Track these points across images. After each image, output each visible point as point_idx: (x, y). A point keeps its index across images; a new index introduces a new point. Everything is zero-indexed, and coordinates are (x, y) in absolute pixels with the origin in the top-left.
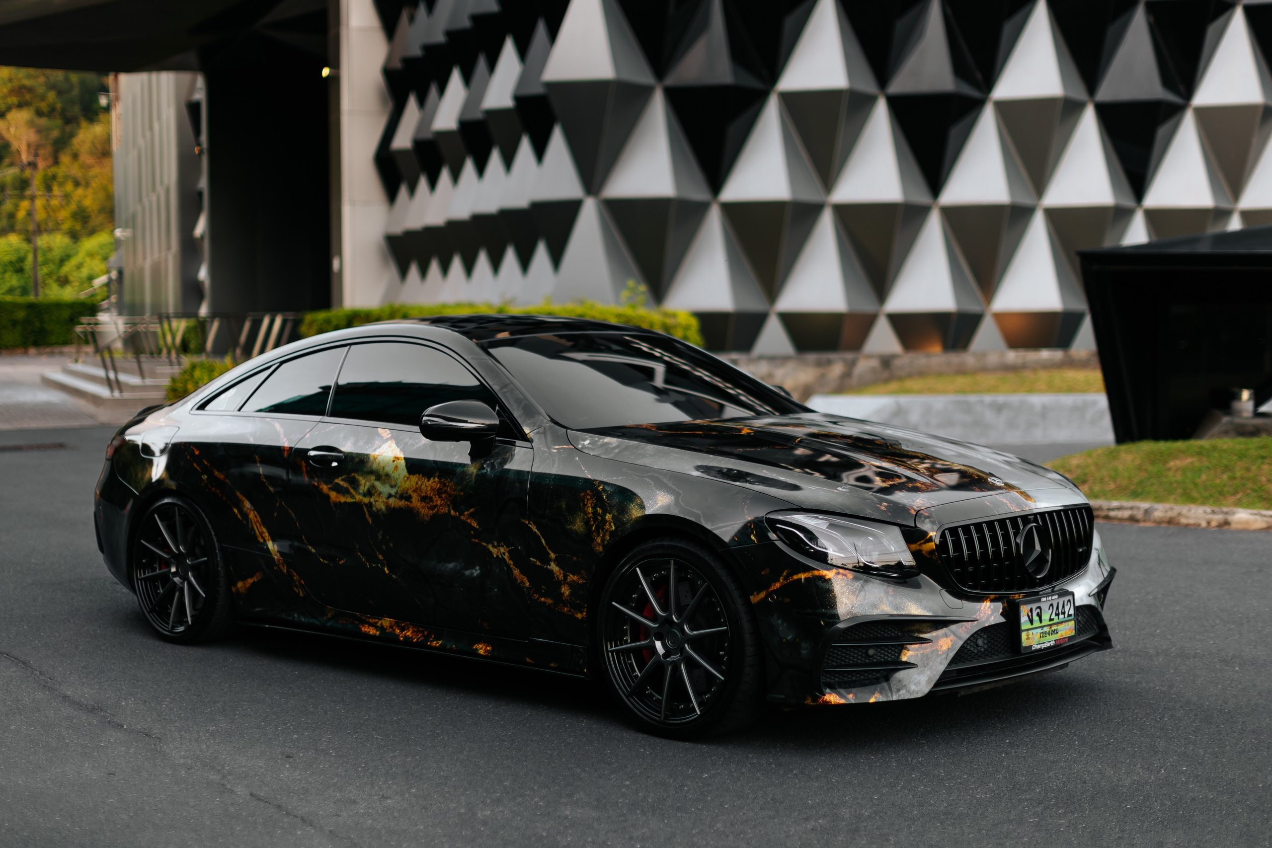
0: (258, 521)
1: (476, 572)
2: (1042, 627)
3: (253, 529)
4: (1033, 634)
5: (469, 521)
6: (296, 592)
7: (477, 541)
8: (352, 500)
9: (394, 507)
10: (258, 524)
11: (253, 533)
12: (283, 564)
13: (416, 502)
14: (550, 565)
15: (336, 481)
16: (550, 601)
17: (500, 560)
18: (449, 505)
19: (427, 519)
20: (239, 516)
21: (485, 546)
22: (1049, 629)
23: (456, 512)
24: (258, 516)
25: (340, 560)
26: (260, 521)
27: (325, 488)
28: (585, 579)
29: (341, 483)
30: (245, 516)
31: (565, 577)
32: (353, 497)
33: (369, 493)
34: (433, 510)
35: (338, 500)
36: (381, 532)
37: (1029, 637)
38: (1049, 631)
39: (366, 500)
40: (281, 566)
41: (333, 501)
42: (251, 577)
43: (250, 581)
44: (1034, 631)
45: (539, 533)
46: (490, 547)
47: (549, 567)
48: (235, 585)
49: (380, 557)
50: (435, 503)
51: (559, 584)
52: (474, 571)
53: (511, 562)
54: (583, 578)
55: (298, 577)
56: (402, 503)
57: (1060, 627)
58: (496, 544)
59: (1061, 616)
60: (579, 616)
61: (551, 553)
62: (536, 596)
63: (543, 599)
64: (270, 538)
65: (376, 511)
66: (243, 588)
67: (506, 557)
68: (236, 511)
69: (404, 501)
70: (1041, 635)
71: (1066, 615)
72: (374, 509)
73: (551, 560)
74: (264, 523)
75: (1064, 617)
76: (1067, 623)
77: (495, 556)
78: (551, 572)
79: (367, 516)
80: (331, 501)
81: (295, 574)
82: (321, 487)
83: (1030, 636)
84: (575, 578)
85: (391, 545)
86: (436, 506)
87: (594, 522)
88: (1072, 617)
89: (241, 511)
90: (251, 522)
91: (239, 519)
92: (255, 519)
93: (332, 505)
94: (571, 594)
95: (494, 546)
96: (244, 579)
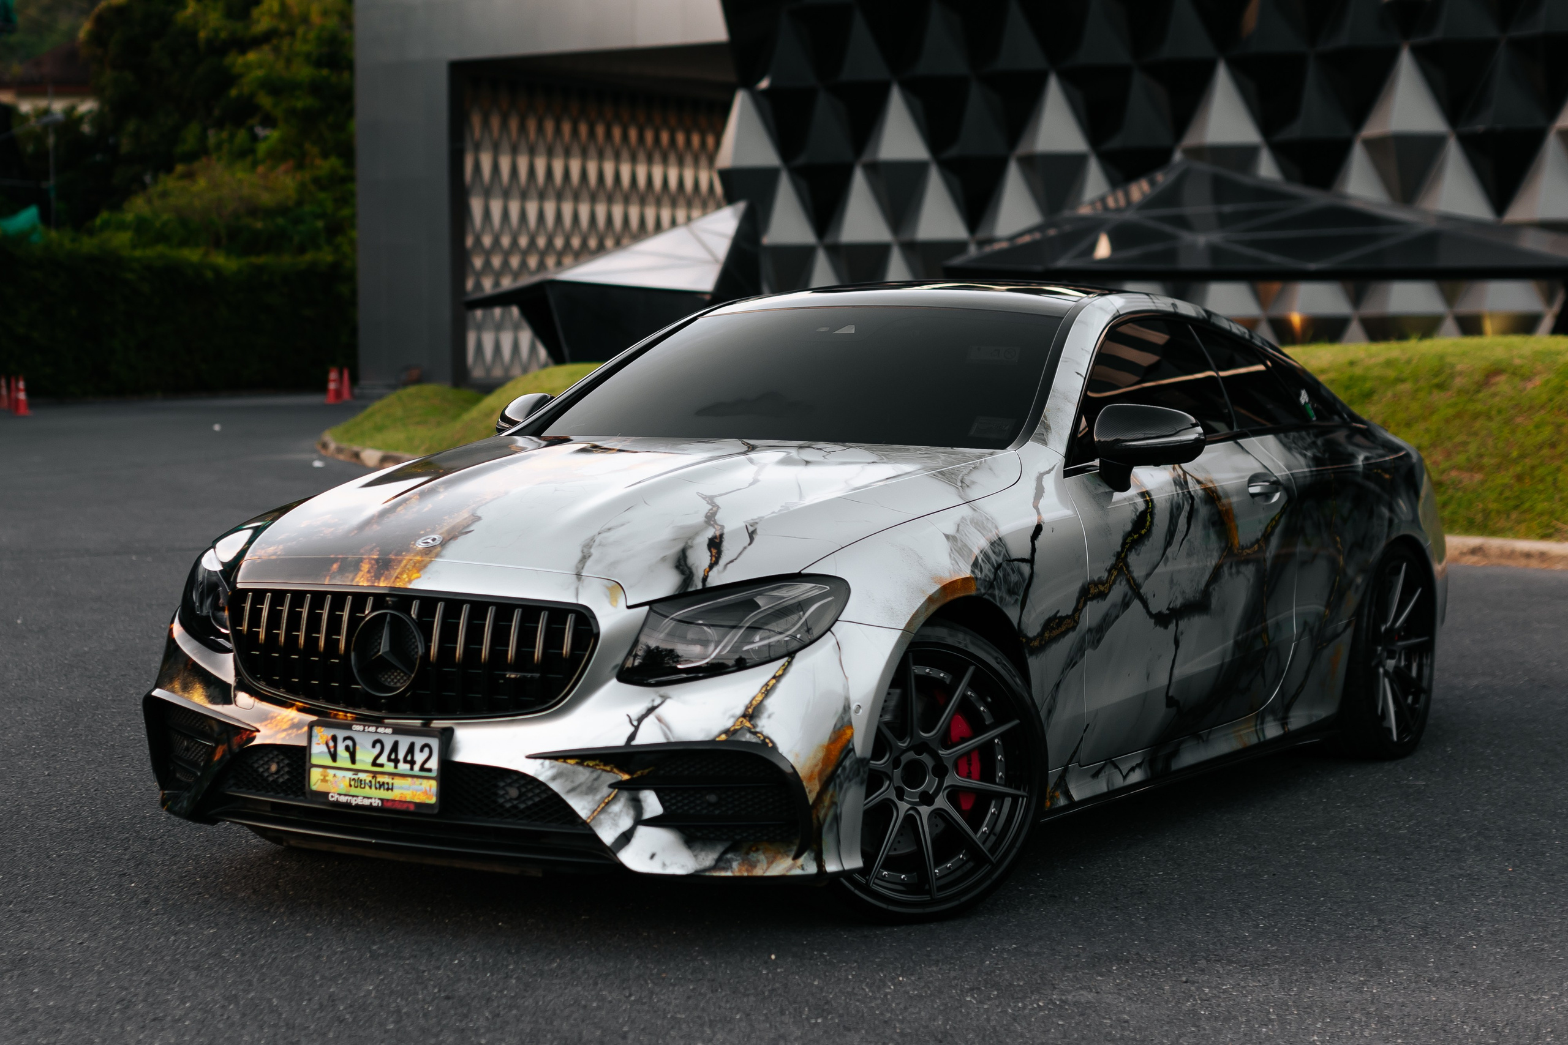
2: (357, 771)
4: (335, 775)
22: (370, 778)
37: (327, 778)
38: (370, 782)
44: (340, 773)
57: (398, 782)
59: (403, 767)
70: (352, 783)
71: (417, 767)
75: (412, 769)
76: (418, 781)
83: (330, 778)
88: (434, 774)
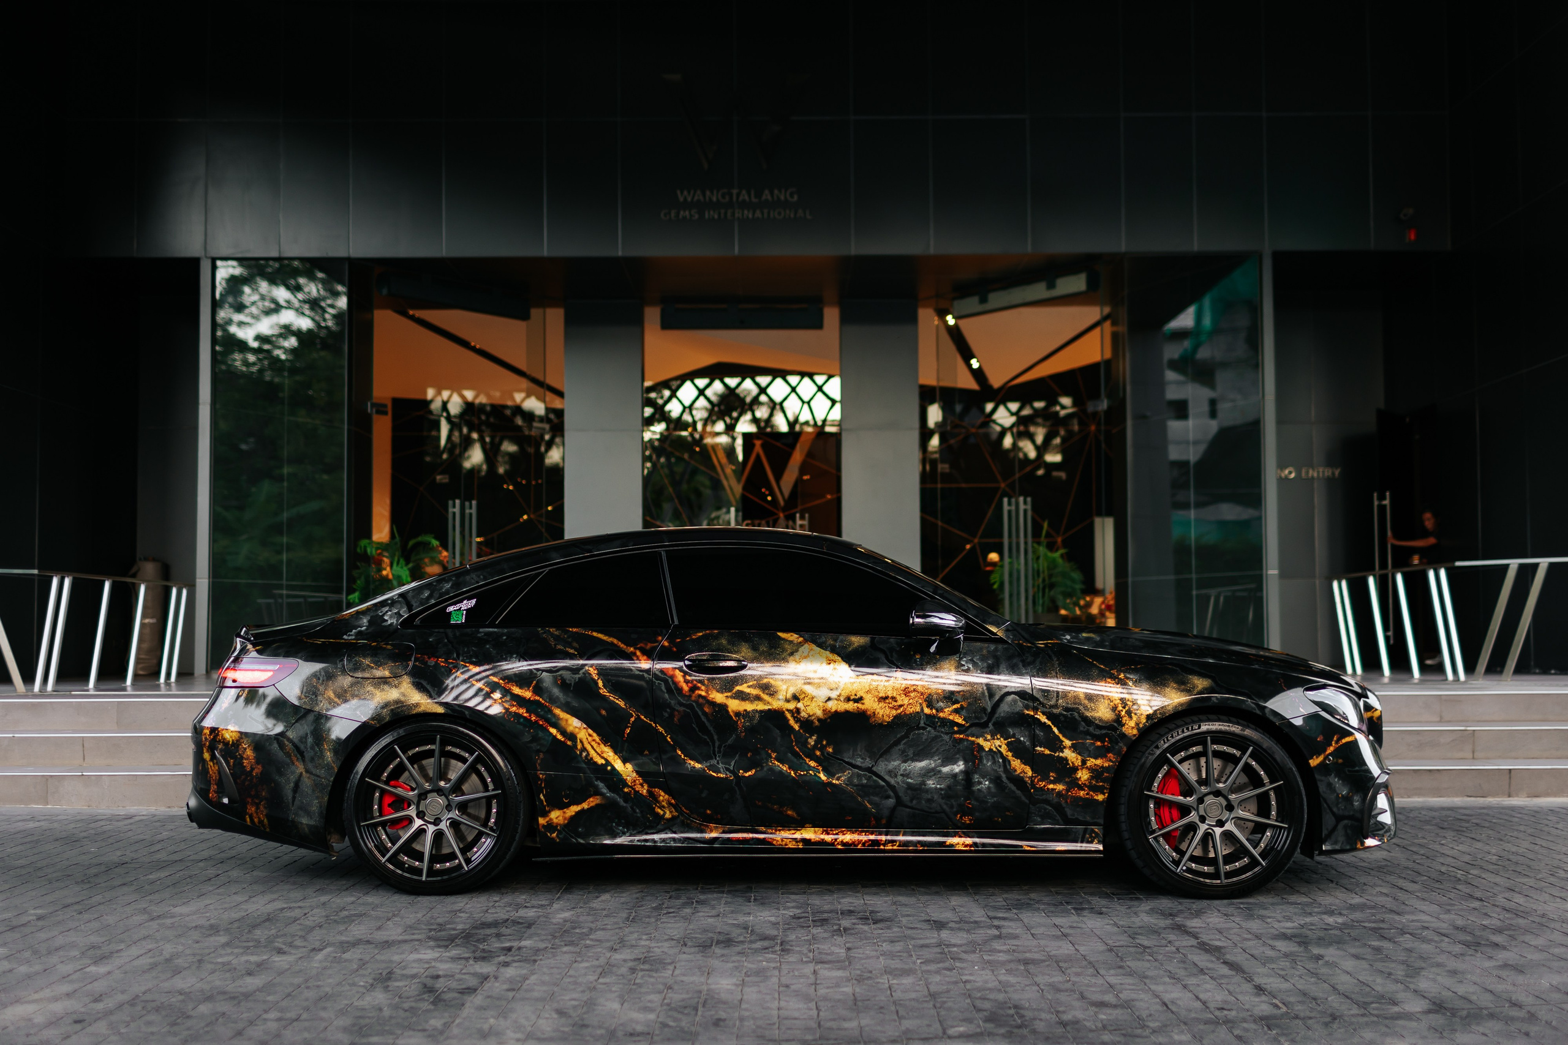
0: (594, 740)
1: (959, 767)
3: (584, 749)
5: (951, 717)
6: (658, 814)
7: (962, 736)
8: (766, 707)
9: (836, 711)
10: (593, 743)
11: (584, 754)
12: (642, 785)
13: (870, 704)
14: (1063, 752)
15: (738, 688)
16: (1060, 787)
17: (994, 754)
18: (921, 704)
19: (887, 719)
20: (559, 737)
21: (973, 742)
23: (931, 709)
24: (595, 735)
25: (746, 772)
26: (597, 739)
27: (719, 697)
28: (1112, 762)
29: (748, 690)
30: (572, 737)
31: (1084, 762)
32: (768, 703)
33: (796, 698)
34: (896, 709)
35: (741, 709)
36: (814, 738)
39: (791, 706)
40: (638, 788)
41: (733, 711)
42: (578, 803)
43: (574, 809)
45: (1049, 723)
46: (981, 741)
47: (1061, 754)
48: (545, 814)
49: (812, 764)
50: (900, 703)
51: (1075, 769)
52: (955, 766)
53: (1010, 754)
54: (1111, 761)
55: (667, 797)
56: (851, 706)
58: (989, 737)
60: (1100, 797)
61: (1063, 739)
62: (1042, 784)
63: (1051, 786)
64: (616, 757)
65: (806, 716)
66: (561, 818)
67: (1004, 749)
68: (553, 731)
69: (851, 703)
72: (803, 714)
73: (1065, 747)
74: (605, 740)
77: (987, 749)
78: (1066, 759)
79: (792, 722)
80: (730, 710)
81: (663, 794)
82: (712, 696)
84: (1099, 762)
85: (831, 750)
86: (901, 706)
87: (1124, 708)
89: (563, 732)
90: (581, 742)
91: (560, 740)
92: (590, 739)
93: (732, 714)
94: (1092, 778)
95: (986, 740)
96: (562, 806)
